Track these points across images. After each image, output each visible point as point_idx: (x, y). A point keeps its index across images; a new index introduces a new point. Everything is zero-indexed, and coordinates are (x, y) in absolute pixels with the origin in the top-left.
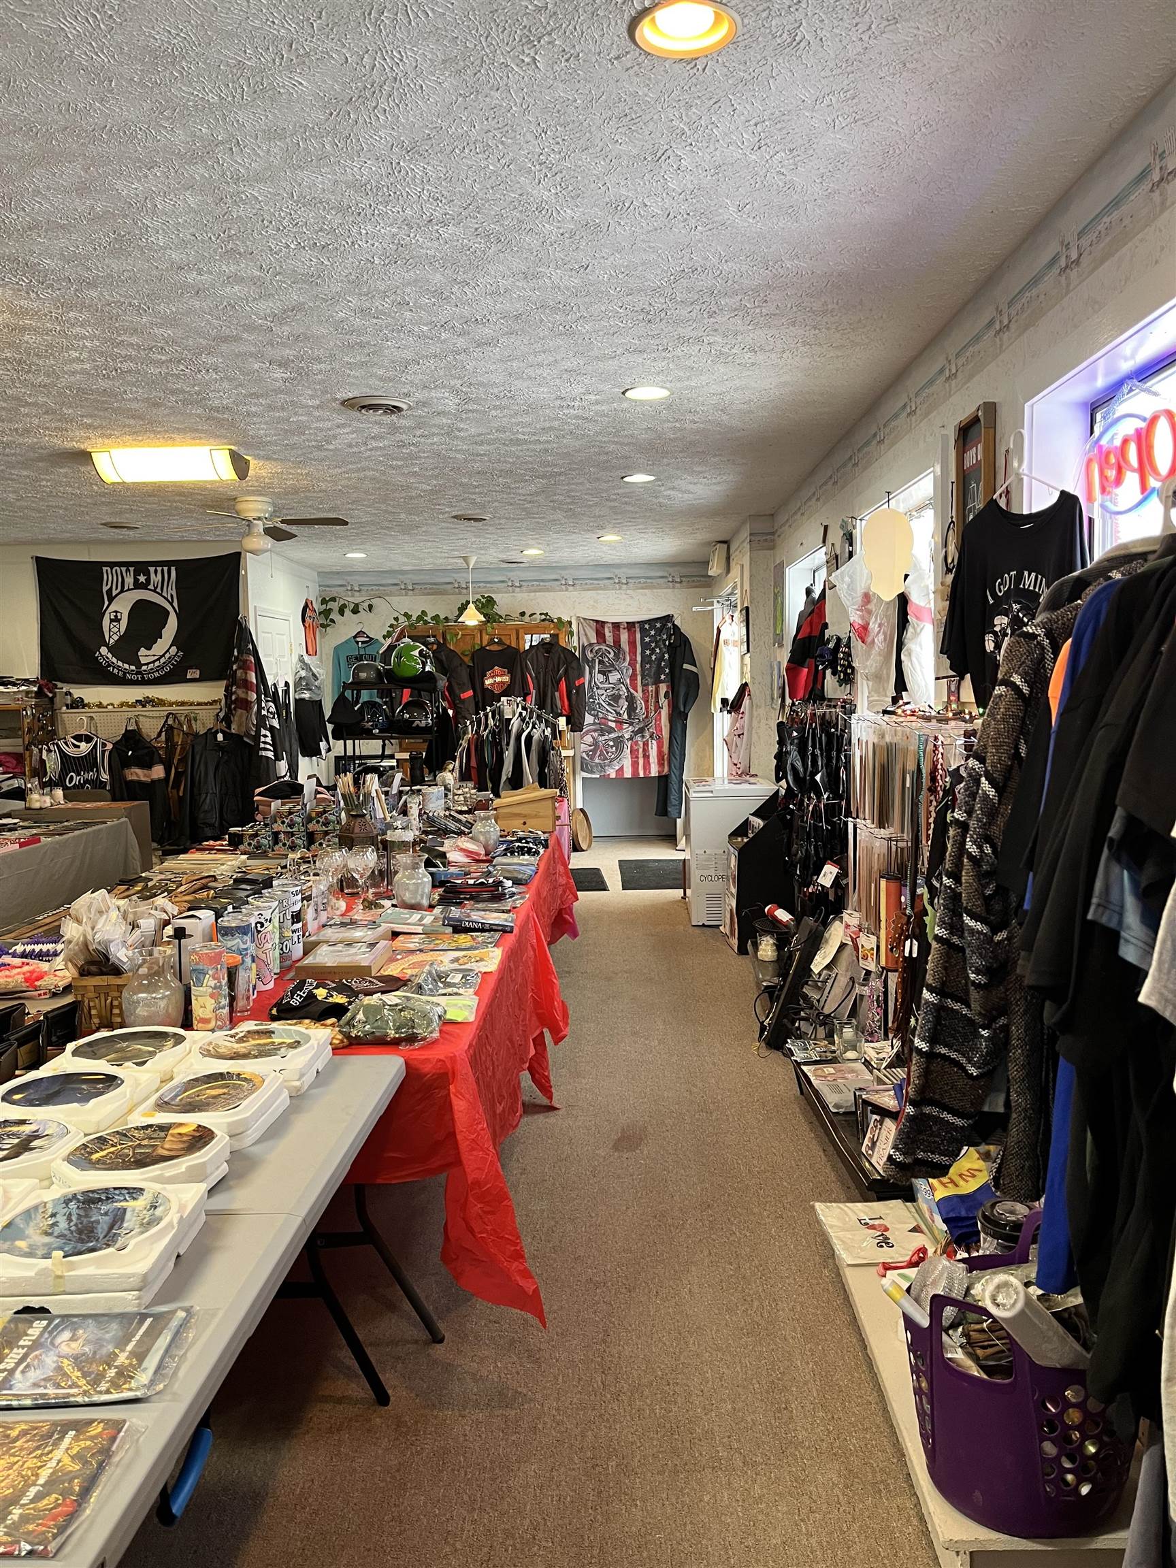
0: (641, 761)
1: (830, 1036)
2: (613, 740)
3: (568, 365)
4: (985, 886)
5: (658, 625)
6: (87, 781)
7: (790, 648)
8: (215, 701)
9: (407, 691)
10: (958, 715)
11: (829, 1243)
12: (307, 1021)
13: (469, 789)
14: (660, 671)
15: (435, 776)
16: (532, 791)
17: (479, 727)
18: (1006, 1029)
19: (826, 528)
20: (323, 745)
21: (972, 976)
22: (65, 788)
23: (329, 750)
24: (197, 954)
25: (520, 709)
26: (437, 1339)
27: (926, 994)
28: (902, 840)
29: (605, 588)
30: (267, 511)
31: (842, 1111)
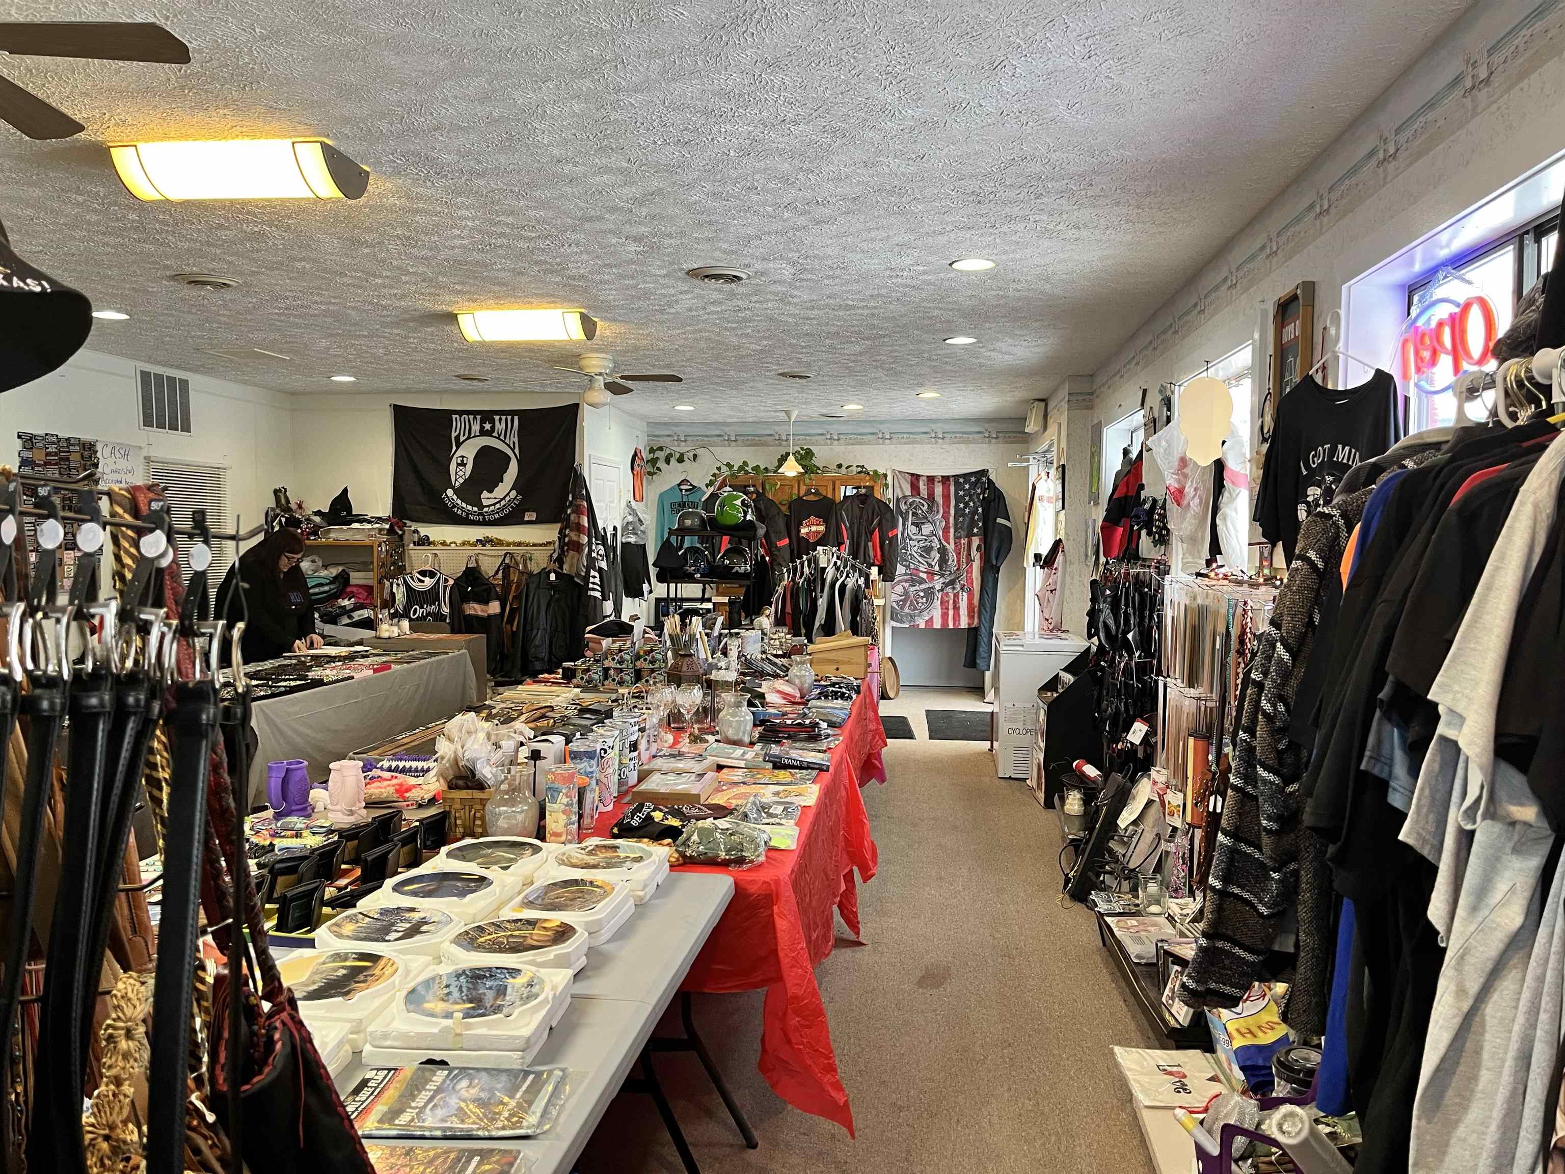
0: (951, 613)
1: (1134, 890)
2: (924, 590)
3: (898, 239)
4: (1279, 741)
5: (973, 479)
6: (429, 614)
7: (1105, 507)
8: (549, 543)
9: (726, 538)
10: (1269, 581)
11: (1128, 1087)
12: (646, 840)
13: (783, 634)
14: (973, 524)
15: (752, 621)
16: (844, 639)
17: (794, 574)
18: (1296, 873)
19: (1145, 391)
20: (646, 587)
21: (1264, 822)
22: (411, 620)
23: (651, 592)
24: (553, 773)
25: (835, 559)
26: (752, 1145)
27: (1220, 837)
28: (1212, 700)
29: (921, 442)
30: (606, 367)
31: (1143, 961)
